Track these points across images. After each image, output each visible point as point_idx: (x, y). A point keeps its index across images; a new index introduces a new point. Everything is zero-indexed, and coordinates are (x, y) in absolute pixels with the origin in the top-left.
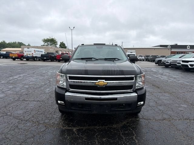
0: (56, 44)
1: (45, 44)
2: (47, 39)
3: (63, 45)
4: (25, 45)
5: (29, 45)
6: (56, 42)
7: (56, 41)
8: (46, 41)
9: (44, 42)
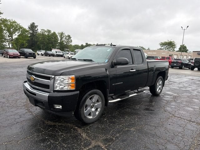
0: (174, 48)
1: (162, 48)
2: (165, 42)
3: (183, 49)
4: (145, 49)
5: (149, 49)
6: (174, 46)
7: (175, 44)
8: (163, 44)
9: (161, 46)
